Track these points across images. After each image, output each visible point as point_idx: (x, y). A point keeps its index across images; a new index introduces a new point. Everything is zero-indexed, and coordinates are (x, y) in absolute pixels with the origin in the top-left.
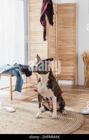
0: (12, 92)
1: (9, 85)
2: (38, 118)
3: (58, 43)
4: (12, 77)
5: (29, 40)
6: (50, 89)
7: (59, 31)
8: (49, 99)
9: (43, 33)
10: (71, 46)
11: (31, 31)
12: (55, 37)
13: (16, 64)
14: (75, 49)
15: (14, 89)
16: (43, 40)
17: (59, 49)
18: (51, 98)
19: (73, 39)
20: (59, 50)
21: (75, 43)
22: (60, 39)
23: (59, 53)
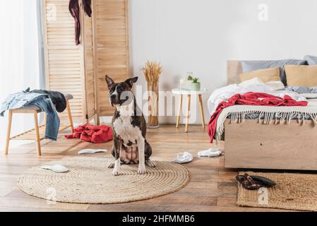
0: (39, 140)
1: (34, 127)
2: (117, 175)
3: (96, 47)
4: (39, 114)
5: (46, 42)
6: (136, 127)
7: (98, 26)
8: (134, 142)
9: (74, 29)
10: (120, 52)
11: (49, 26)
12: (92, 36)
13: (29, 89)
14: (127, 58)
15: (45, 134)
16: (75, 43)
17: (99, 59)
18: (136, 141)
19: (124, 40)
20: (98, 61)
21: (128, 47)
22: (100, 40)
23: (99, 67)
